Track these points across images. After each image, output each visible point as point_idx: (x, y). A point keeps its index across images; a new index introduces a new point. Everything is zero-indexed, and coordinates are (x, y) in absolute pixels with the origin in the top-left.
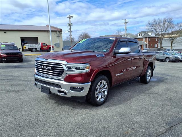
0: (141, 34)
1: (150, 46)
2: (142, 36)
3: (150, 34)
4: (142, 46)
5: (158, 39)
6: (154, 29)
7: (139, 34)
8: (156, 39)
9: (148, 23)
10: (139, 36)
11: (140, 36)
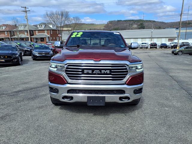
0: (42, 26)
1: (53, 38)
2: (43, 28)
3: (51, 26)
4: (45, 39)
5: (59, 32)
6: (53, 21)
7: (40, 26)
8: (57, 32)
9: (46, 14)
10: (39, 28)
11: (41, 28)
